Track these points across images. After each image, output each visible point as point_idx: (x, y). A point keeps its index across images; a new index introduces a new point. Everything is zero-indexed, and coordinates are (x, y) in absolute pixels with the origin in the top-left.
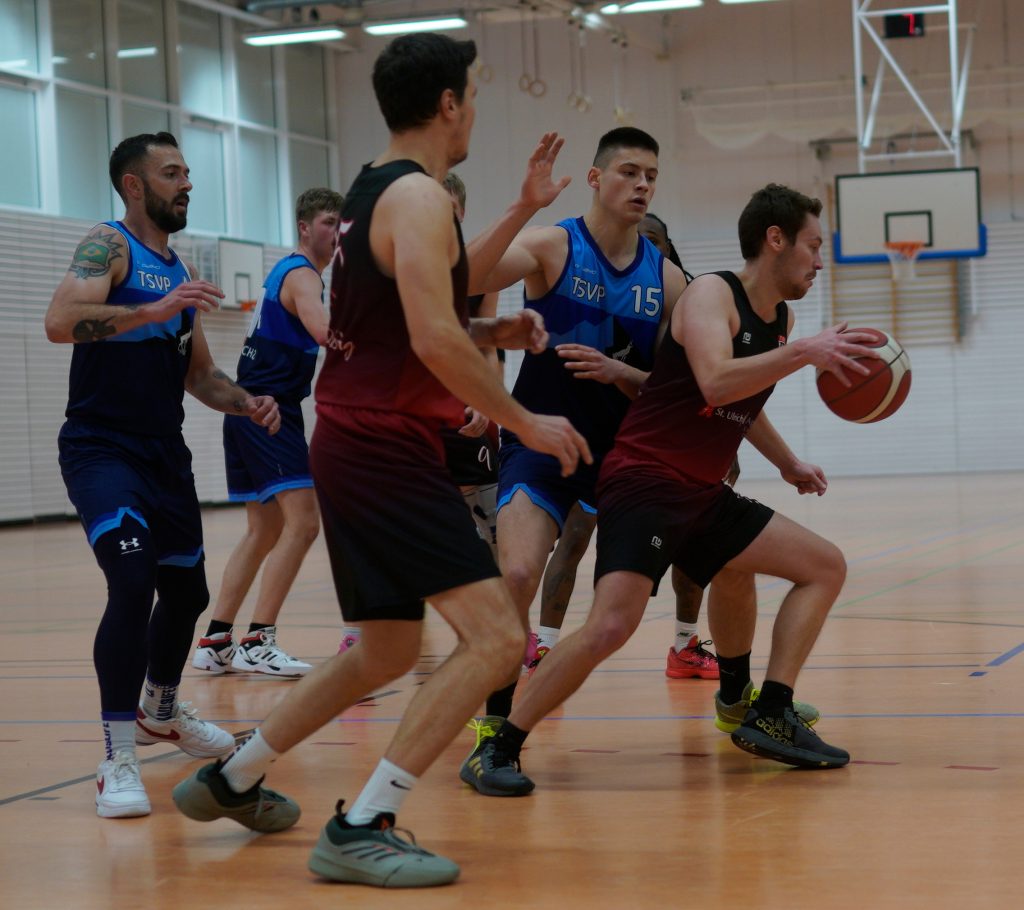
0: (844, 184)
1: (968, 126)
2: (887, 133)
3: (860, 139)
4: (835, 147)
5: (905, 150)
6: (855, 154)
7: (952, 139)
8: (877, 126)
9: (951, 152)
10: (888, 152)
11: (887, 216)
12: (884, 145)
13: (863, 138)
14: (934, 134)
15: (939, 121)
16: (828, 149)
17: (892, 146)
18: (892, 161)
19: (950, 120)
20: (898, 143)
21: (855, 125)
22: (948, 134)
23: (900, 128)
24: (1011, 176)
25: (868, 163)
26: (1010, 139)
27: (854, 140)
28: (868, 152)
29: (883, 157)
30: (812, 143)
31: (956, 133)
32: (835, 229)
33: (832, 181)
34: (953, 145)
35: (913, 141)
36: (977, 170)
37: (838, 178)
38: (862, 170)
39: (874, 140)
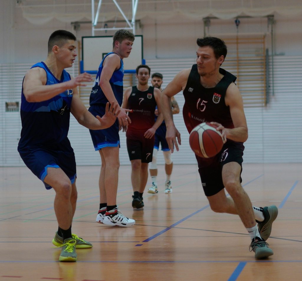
0: (85, 39)
1: (138, 18)
2: (104, 20)
3: (93, 22)
4: (82, 25)
5: (112, 27)
6: (91, 28)
7: (132, 23)
8: (100, 17)
9: (131, 28)
10: (105, 28)
11: (104, 54)
12: (103, 25)
13: (94, 22)
14: (125, 21)
15: (126, 15)
16: (79, 26)
17: (106, 26)
18: (106, 31)
19: (131, 15)
20: (109, 24)
21: (91, 16)
22: (130, 21)
23: (110, 18)
24: (156, 40)
25: (95, 32)
26: (156, 24)
27: (90, 22)
28: (96, 27)
29: (102, 29)
30: (72, 23)
31: (133, 20)
32: (81, 60)
33: (80, 39)
34: (132, 25)
35: (115, 23)
36: (142, 36)
37: (83, 38)
38: (93, 35)
39: (98, 23)
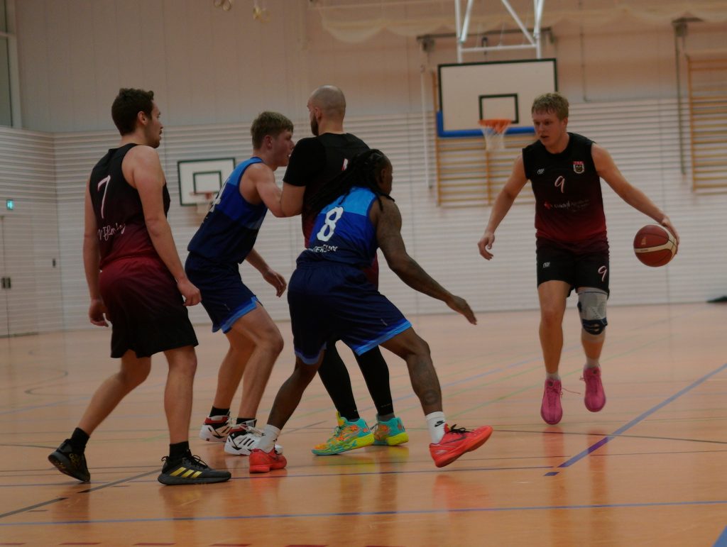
0: (444, 70)
1: (547, 25)
2: (480, 30)
3: (458, 35)
4: (438, 41)
5: (495, 44)
6: (454, 46)
7: (534, 35)
8: (472, 24)
9: (533, 45)
10: (482, 46)
11: (481, 98)
12: (479, 39)
13: (461, 34)
14: (520, 31)
15: (523, 20)
16: (432, 42)
17: (485, 41)
18: (485, 53)
19: (533, 19)
20: (490, 37)
21: (454, 23)
22: (531, 31)
23: (492, 26)
24: (583, 66)
25: (464, 54)
26: (582, 35)
27: (454, 35)
28: (465, 45)
29: (476, 49)
30: (419, 38)
31: (537, 30)
32: (438, 109)
33: (435, 69)
34: (535, 40)
35: (502, 36)
36: (554, 60)
37: (440, 66)
38: (460, 60)
39: (469, 35)
